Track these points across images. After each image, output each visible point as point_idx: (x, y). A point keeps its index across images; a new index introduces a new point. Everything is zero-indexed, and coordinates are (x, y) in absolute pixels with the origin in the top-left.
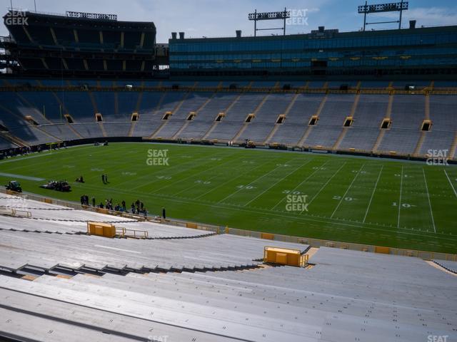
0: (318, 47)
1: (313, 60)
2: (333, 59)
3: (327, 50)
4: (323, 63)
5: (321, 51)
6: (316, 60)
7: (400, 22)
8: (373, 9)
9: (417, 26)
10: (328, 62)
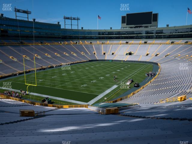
0: (3, 23)
1: (1, 29)
2: (10, 30)
3: (7, 25)
4: (6, 31)
5: (4, 26)
6: (3, 29)
7: (28, 18)
8: (18, 11)
9: (36, 21)
10: (8, 31)
